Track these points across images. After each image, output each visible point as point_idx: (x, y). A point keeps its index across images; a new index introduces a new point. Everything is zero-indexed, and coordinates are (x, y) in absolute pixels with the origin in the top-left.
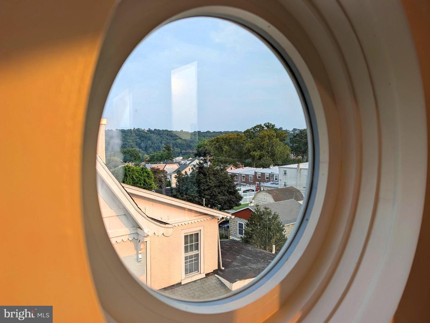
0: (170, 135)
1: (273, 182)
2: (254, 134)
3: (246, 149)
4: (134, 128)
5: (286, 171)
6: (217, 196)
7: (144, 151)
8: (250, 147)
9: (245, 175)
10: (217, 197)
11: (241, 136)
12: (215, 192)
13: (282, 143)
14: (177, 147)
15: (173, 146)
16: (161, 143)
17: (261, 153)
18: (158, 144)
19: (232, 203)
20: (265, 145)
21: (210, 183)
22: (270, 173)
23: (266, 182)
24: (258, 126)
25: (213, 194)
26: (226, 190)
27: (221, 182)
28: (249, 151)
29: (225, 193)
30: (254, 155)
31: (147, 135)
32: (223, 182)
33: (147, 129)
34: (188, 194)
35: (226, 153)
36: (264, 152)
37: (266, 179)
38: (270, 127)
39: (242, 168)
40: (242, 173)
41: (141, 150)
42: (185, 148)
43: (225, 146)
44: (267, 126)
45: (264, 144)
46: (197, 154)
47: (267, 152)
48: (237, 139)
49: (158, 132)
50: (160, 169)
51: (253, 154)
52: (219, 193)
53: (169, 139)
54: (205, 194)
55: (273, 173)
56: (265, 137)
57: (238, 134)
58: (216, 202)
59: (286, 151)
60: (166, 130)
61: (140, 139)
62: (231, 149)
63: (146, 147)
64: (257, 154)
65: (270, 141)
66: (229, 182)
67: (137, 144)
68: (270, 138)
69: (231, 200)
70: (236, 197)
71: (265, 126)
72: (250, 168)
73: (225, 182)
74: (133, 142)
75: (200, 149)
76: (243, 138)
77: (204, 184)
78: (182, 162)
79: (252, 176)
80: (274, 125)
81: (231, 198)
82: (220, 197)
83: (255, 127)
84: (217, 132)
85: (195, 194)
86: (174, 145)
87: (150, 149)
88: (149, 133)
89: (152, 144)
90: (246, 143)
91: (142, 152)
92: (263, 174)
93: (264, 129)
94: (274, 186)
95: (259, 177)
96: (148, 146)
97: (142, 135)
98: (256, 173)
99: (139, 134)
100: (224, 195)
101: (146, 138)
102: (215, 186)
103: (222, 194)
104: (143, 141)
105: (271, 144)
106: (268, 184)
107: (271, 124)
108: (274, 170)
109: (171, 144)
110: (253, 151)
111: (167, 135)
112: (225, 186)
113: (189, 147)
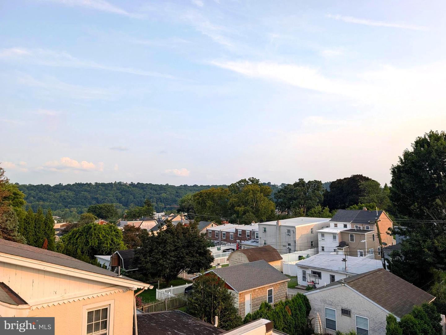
0: (154, 189)
1: (254, 240)
2: (238, 188)
3: (230, 204)
4: (116, 181)
5: (266, 228)
6: (185, 257)
7: (125, 206)
8: (235, 202)
9: (225, 233)
10: (184, 259)
11: (225, 190)
12: (182, 253)
13: (266, 198)
14: (161, 202)
15: (157, 201)
16: (144, 197)
17: (246, 209)
18: (141, 199)
19: (202, 265)
20: (250, 200)
21: (178, 242)
22: (251, 230)
23: (247, 240)
24: (242, 181)
25: (180, 256)
26: (195, 251)
27: (189, 242)
28: (233, 206)
29: (194, 254)
30: (238, 211)
31: (129, 189)
32: (192, 241)
33: (129, 183)
34: (152, 256)
35: (210, 208)
36: (248, 208)
37: (247, 236)
38: (255, 181)
39: (223, 225)
40: (223, 231)
41: (121, 205)
42: (170, 203)
43: (209, 200)
44: (251, 181)
45: (248, 199)
46: (180, 210)
47: (251, 207)
48: (222, 193)
49: (140, 186)
50: (135, 226)
51: (237, 209)
52: (187, 254)
53: (152, 193)
54: (171, 256)
55: (254, 231)
56: (250, 192)
57: (222, 188)
58: (183, 264)
59: (270, 207)
60: (150, 184)
61: (121, 193)
62: (214, 204)
63: (127, 202)
64: (241, 209)
65: (254, 196)
66: (199, 241)
67: (117, 199)
68: (254, 193)
69: (200, 262)
70: (206, 258)
71: (249, 181)
72: (232, 224)
73: (194, 241)
74: (113, 197)
75: (184, 204)
76: (227, 192)
77: (171, 244)
78: (163, 218)
79: (233, 234)
80: (259, 180)
81: (201, 259)
82: (188, 259)
83: (240, 182)
84: (204, 186)
85: (160, 256)
86: (158, 199)
87: (132, 204)
88: (131, 186)
89: (134, 198)
90: (231, 197)
91: (123, 207)
92: (244, 232)
93: (249, 184)
94: (254, 244)
95: (240, 235)
96: (129, 201)
97: (124, 189)
98: (236, 230)
99: (121, 188)
100: (193, 256)
101: (127, 192)
102: (183, 247)
103: (190, 255)
104: (124, 195)
105: (255, 199)
106: (249, 243)
107: (255, 178)
108: (255, 227)
109: (155, 198)
110: (238, 207)
111: (151, 189)
112: (194, 246)
113: (174, 202)
